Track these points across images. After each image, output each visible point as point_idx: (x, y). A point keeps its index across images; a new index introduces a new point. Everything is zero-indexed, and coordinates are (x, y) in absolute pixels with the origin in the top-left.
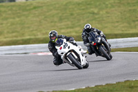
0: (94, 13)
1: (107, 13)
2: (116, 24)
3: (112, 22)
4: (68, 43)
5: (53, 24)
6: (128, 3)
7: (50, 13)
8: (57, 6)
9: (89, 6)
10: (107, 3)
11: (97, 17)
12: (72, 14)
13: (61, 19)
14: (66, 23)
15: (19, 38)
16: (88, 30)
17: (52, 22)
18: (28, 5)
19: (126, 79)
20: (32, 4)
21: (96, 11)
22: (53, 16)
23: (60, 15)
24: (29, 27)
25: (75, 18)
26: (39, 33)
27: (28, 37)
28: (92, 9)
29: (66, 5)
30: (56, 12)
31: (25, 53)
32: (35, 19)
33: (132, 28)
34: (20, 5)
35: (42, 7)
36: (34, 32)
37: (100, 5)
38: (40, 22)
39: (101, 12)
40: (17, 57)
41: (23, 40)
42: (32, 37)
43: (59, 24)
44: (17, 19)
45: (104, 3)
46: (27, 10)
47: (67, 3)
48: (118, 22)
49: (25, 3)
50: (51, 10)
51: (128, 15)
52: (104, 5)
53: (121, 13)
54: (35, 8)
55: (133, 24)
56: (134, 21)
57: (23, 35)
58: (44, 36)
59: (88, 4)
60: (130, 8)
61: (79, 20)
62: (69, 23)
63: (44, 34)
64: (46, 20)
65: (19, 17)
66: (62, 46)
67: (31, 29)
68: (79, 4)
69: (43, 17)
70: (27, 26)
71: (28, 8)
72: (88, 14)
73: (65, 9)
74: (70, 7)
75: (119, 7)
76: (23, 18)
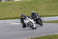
0: (34, 7)
1: (40, 6)
2: (44, 11)
3: (42, 11)
4: (28, 18)
5: (17, 11)
6: (49, 2)
7: (16, 6)
8: (19, 3)
9: (32, 4)
10: (40, 2)
11: (35, 8)
12: (25, 7)
13: (20, 9)
14: (22, 11)
15: (3, 17)
16: (33, 14)
17: (16, 10)
18: (6, 3)
19: (48, 35)
20: (8, 3)
21: (35, 6)
22: (17, 8)
23: (20, 7)
24: (7, 13)
25: (26, 9)
26: (11, 15)
27: (6, 17)
28: (33, 5)
29: (22, 3)
30: (18, 6)
31: (5, 24)
32: (9, 9)
33: (50, 13)
34: (3, 3)
35: (12, 4)
36: (9, 15)
37: (36, 3)
38: (11, 10)
39: (37, 6)
40: (2, 25)
41: (4, 18)
42: (8, 17)
43: (19, 11)
44: (2, 9)
45: (38, 2)
46: (6, 5)
47: (23, 2)
48: (44, 10)
49: (5, 2)
50: (16, 5)
51: (49, 7)
52: (38, 3)
53: (46, 7)
54: (9, 4)
55: (50, 11)
56: (51, 10)
57: (4, 16)
58: (13, 16)
59: (32, 3)
60: (49, 4)
61: (28, 9)
62: (24, 11)
63: (13, 15)
64: (14, 10)
65: (2, 8)
66: (26, 20)
67: (8, 13)
68: (28, 3)
69: (13, 8)
70: (6, 12)
71: (6, 4)
72: (32, 7)
73: (22, 5)
74: (24, 4)
75: (45, 4)
76: (4, 9)
